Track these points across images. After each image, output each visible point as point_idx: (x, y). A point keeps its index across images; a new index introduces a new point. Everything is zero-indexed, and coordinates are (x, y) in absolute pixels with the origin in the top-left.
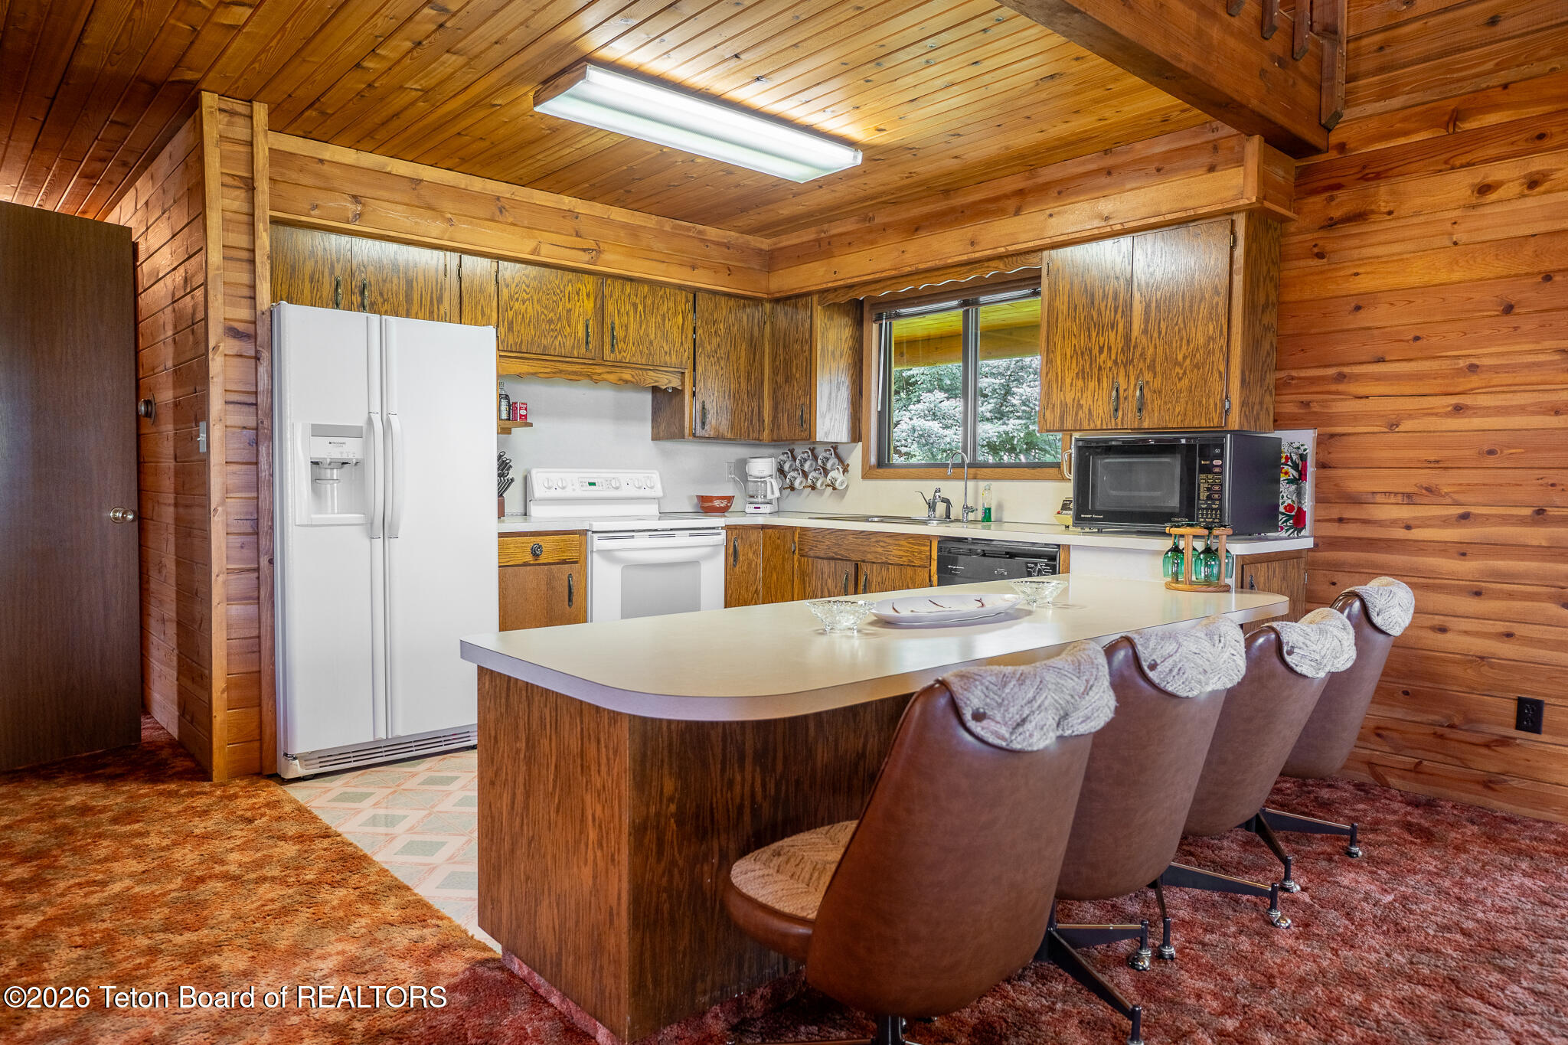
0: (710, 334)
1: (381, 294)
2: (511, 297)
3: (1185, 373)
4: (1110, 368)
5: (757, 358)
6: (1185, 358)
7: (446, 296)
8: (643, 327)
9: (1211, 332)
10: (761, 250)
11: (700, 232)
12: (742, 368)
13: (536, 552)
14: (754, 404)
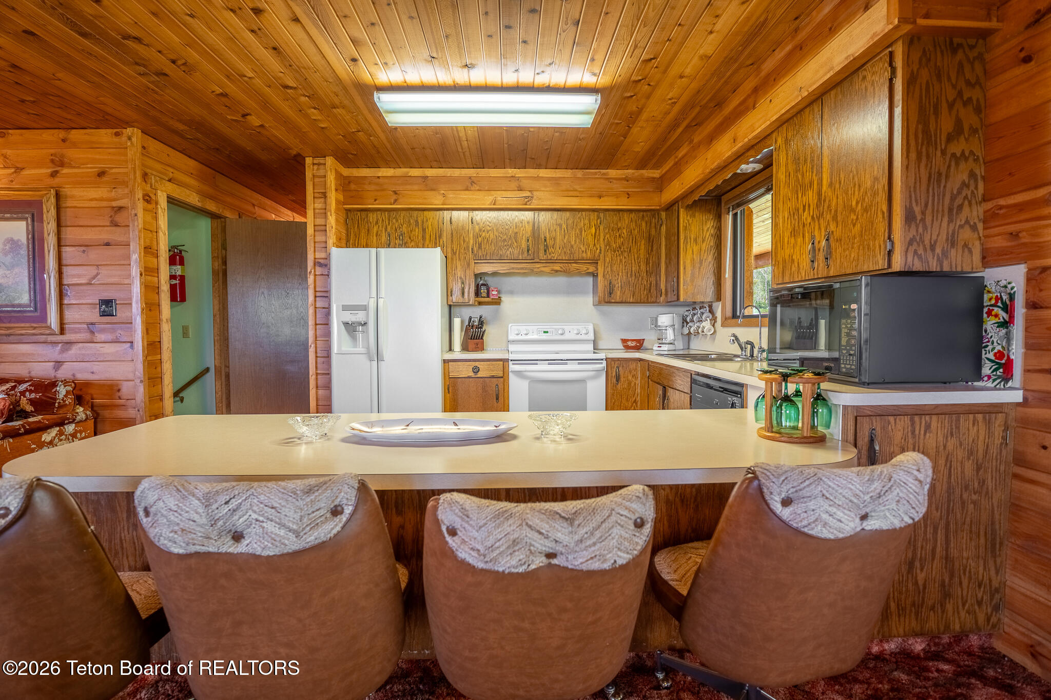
0: (615, 237)
1: (410, 238)
2: (480, 230)
3: (857, 218)
4: (810, 223)
5: (655, 248)
6: (857, 203)
7: (445, 234)
8: (566, 237)
9: (875, 173)
10: (654, 178)
11: (604, 174)
12: (642, 256)
13: (476, 370)
14: (653, 279)
